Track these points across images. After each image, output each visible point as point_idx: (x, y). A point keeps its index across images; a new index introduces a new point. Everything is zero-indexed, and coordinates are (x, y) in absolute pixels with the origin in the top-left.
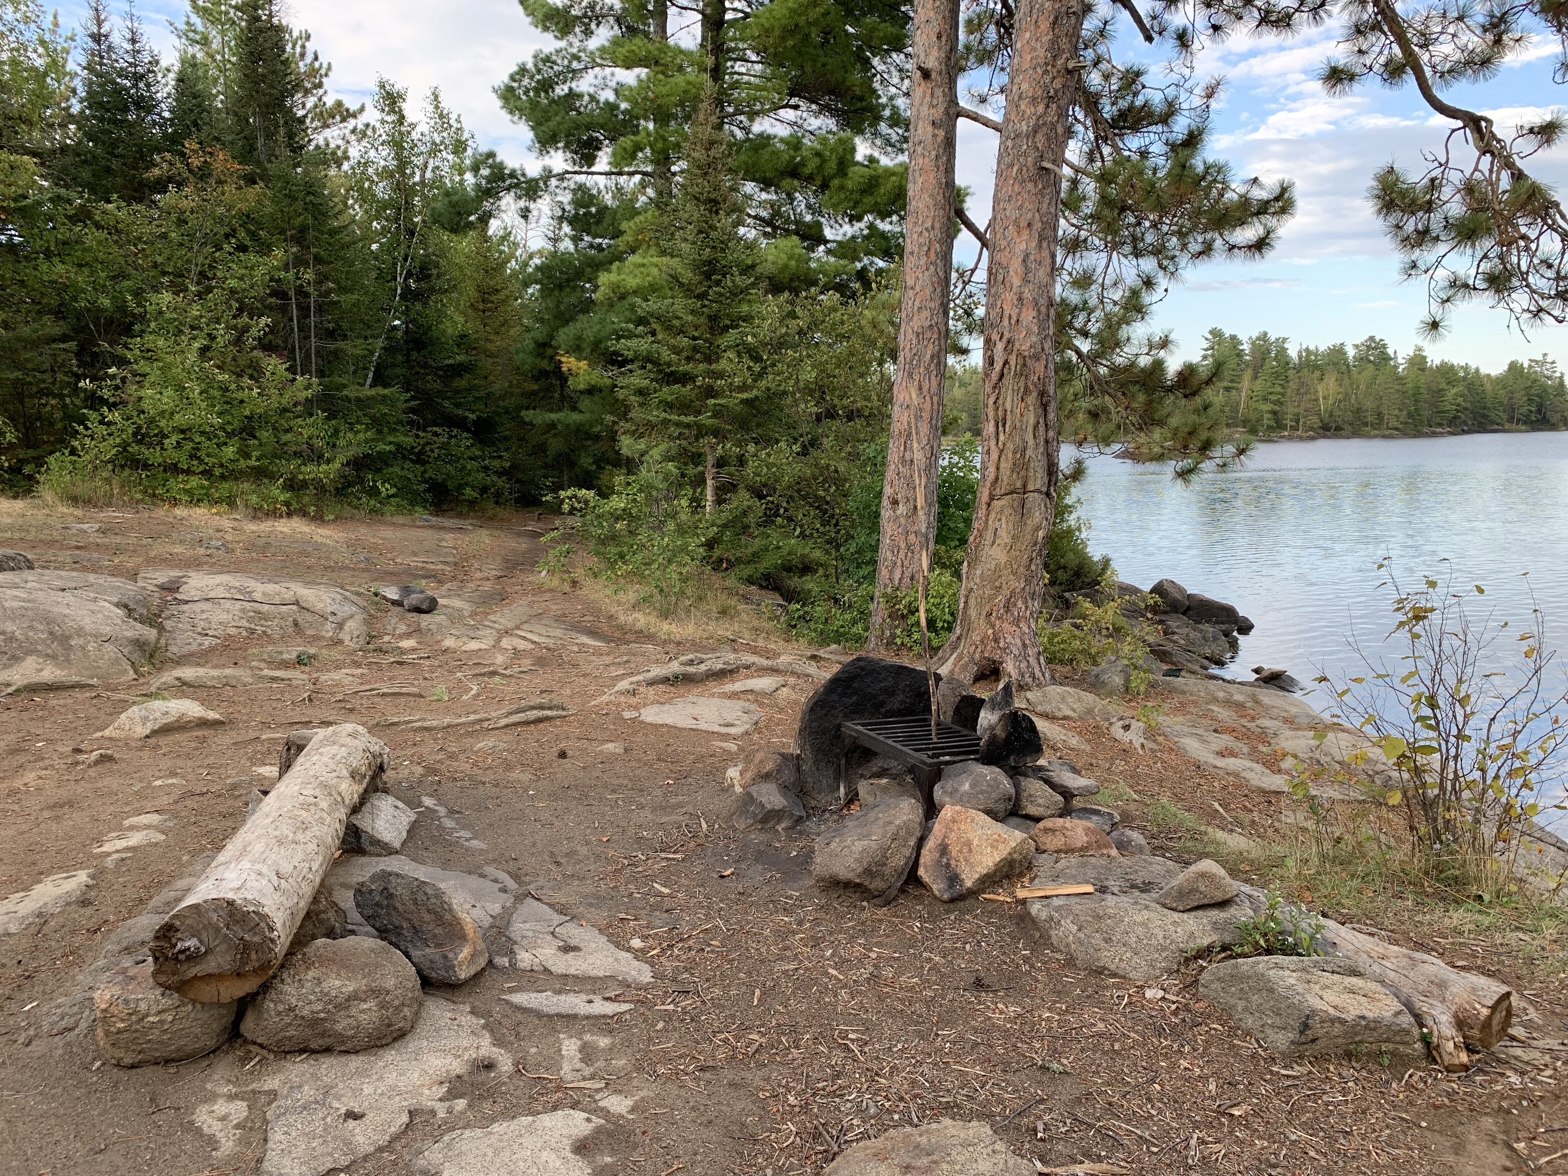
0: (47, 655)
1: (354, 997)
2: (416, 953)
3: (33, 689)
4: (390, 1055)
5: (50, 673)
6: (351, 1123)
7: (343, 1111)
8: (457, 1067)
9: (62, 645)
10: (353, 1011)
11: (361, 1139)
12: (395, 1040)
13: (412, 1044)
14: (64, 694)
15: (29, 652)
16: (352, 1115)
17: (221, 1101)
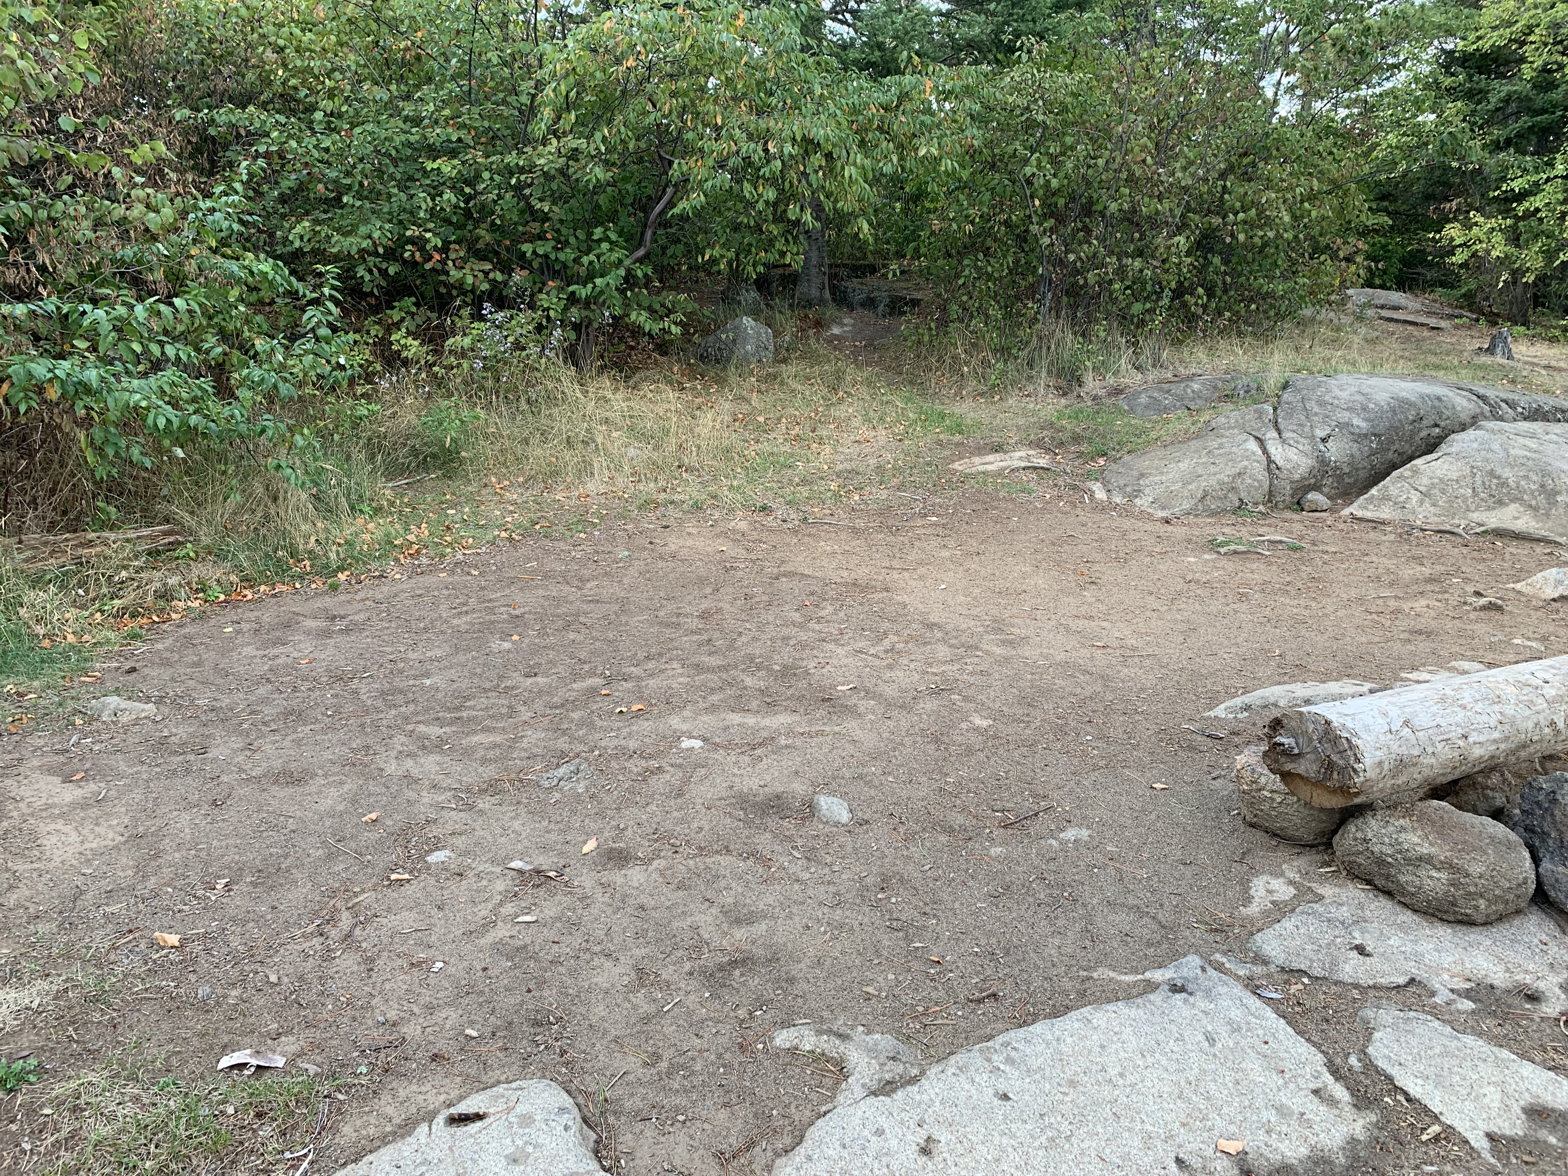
0: (1530, 506)
1: (1427, 860)
2: (1546, 865)
3: (1500, 533)
4: (1444, 932)
5: (1525, 523)
6: (1354, 954)
7: (1357, 942)
8: (1499, 977)
9: (1547, 499)
10: (1422, 873)
11: (1347, 968)
12: (1460, 922)
13: (1474, 935)
14: (1528, 545)
15: (1514, 500)
16: (1361, 950)
17: (1282, 880)
